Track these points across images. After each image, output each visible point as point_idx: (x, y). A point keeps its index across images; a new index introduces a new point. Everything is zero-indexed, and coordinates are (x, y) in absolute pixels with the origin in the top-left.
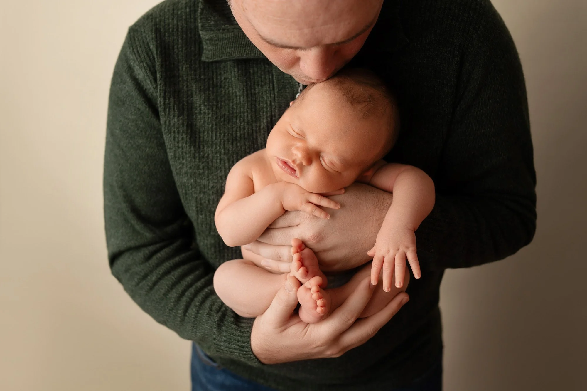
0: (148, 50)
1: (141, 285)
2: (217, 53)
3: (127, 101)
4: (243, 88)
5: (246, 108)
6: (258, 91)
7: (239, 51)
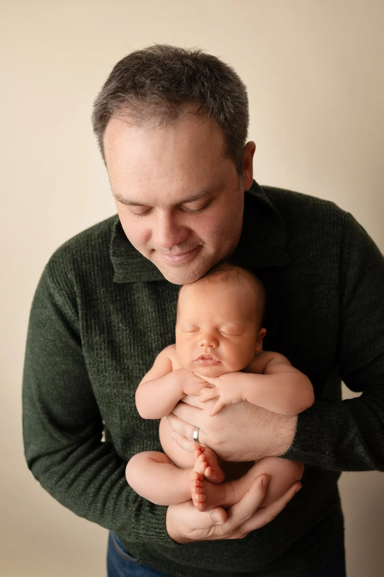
0: (66, 279)
1: (60, 483)
2: (127, 276)
3: (48, 323)
4: (154, 305)
5: (158, 322)
6: (167, 306)
7: (148, 274)
